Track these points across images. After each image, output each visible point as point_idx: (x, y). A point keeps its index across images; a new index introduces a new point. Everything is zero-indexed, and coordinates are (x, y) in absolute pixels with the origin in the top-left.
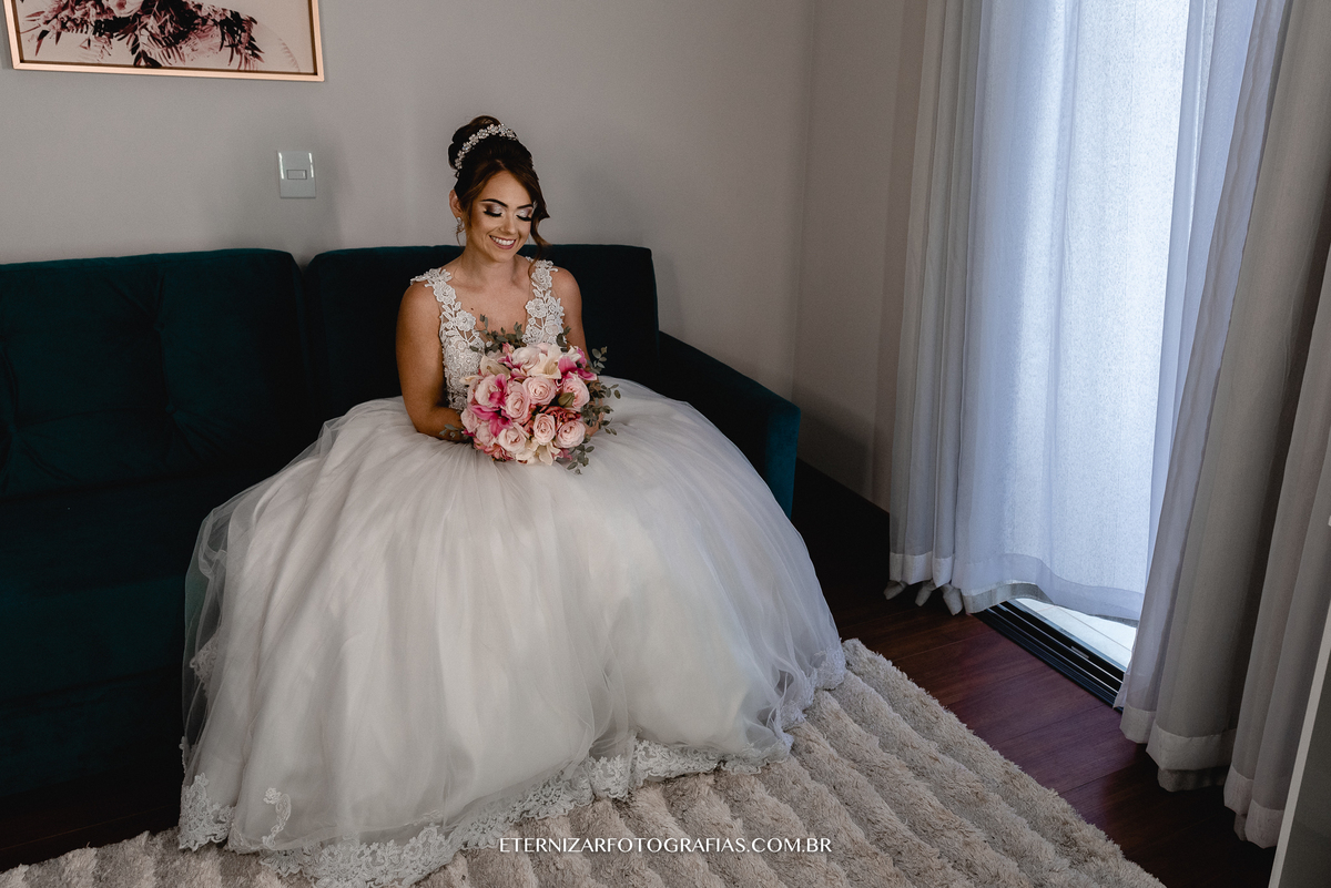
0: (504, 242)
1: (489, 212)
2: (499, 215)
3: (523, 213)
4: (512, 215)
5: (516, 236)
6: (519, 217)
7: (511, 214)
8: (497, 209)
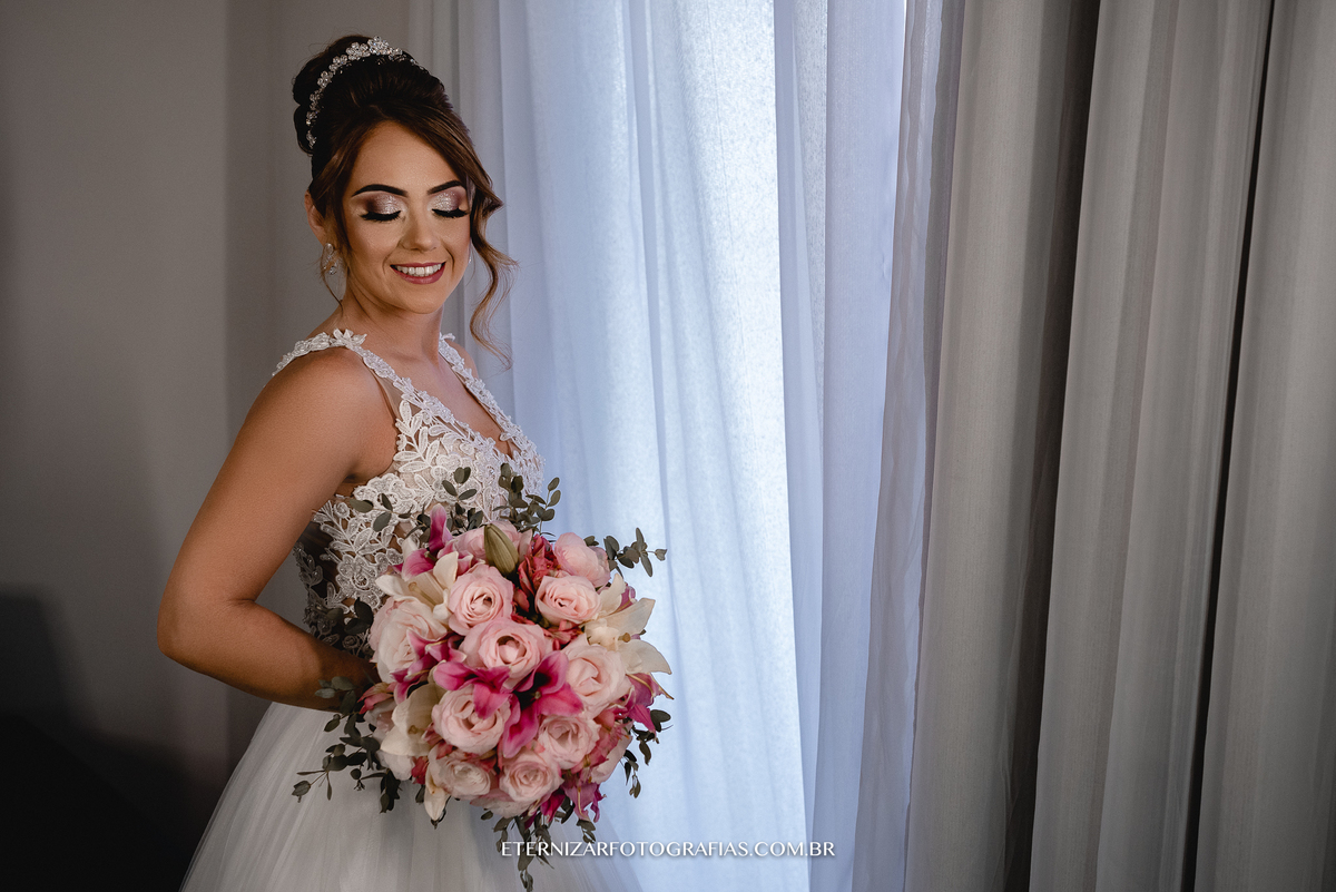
0: (420, 271)
1: (374, 215)
2: (395, 216)
3: (445, 201)
4: (423, 208)
5: (443, 257)
6: (439, 213)
7: (418, 206)
8: (389, 205)
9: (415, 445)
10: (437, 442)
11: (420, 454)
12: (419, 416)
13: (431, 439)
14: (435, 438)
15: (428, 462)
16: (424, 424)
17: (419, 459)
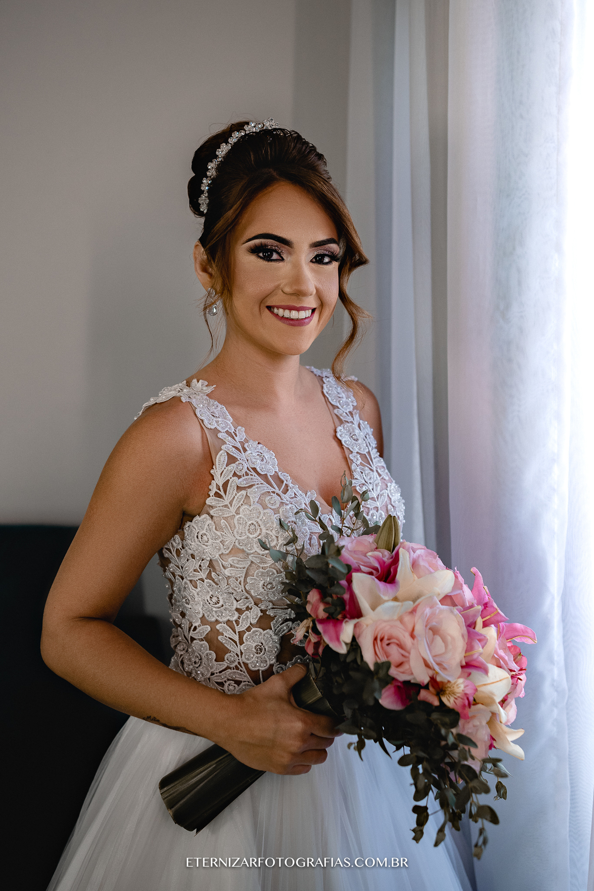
9: (222, 493)
10: (243, 492)
11: (227, 502)
12: (232, 467)
13: (239, 488)
14: (244, 488)
15: (233, 510)
16: (235, 475)
17: (226, 506)
